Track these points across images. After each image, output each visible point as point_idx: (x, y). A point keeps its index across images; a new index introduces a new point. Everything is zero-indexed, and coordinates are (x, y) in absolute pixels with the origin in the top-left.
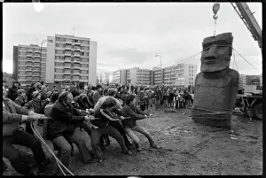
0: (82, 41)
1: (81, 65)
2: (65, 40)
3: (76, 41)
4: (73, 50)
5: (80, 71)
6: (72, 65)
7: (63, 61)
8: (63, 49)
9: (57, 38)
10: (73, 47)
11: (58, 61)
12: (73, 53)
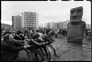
0: (33, 13)
1: (33, 22)
2: (28, 13)
3: (31, 13)
4: (30, 17)
5: (33, 24)
6: (30, 22)
7: (27, 21)
8: (27, 16)
9: (25, 13)
10: (30, 15)
11: (25, 20)
12: (30, 18)
